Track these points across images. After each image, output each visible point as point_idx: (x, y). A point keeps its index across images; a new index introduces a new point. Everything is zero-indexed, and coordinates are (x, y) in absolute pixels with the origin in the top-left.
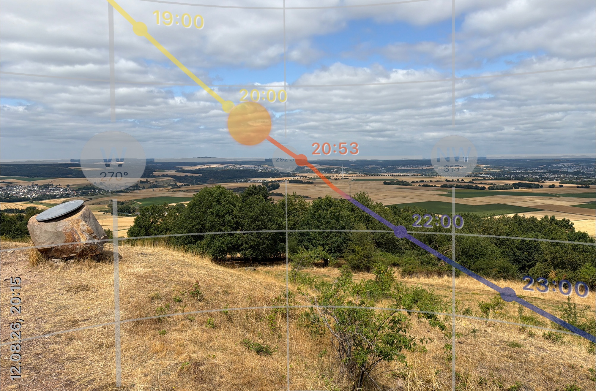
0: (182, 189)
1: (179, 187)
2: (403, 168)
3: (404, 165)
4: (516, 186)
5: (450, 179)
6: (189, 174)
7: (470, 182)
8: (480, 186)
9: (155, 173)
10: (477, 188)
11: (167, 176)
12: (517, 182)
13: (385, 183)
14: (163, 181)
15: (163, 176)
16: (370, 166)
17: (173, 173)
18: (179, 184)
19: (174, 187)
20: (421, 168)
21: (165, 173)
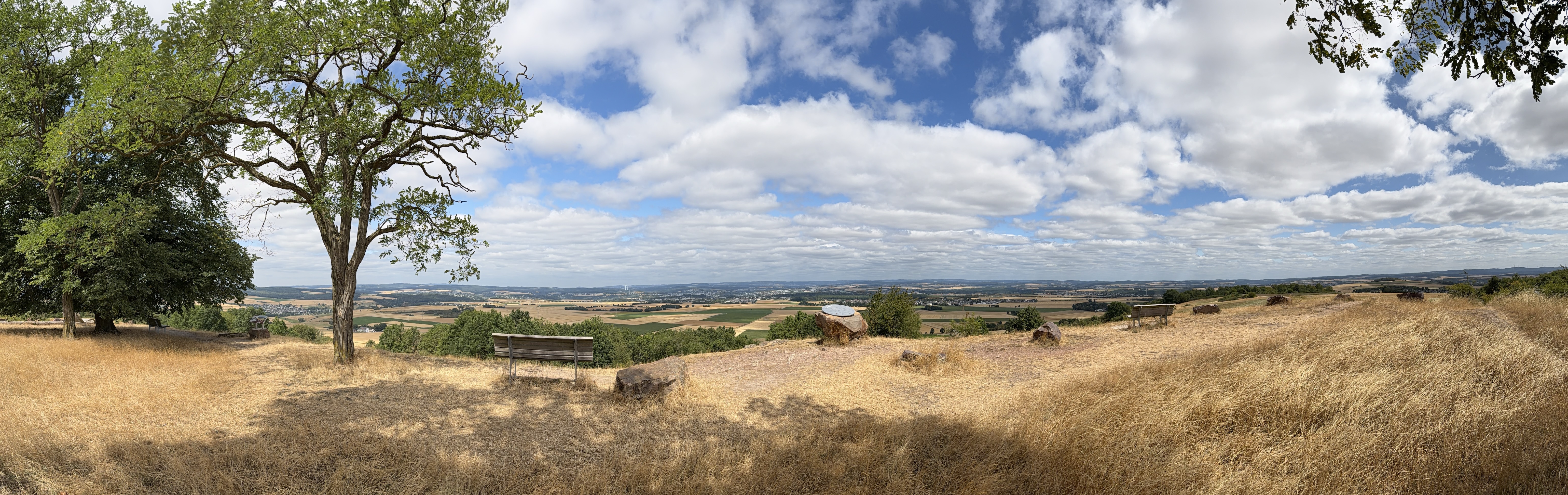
0: (382, 310)
1: (380, 309)
2: (579, 295)
3: (579, 293)
4: (664, 308)
5: (616, 303)
6: (387, 298)
7: (631, 306)
8: (639, 308)
9: (361, 297)
10: (636, 310)
11: (370, 299)
12: (665, 304)
13: (566, 309)
14: (367, 304)
15: (367, 299)
16: (552, 294)
17: (374, 296)
18: (379, 306)
19: (375, 308)
20: (593, 295)
21: (368, 297)
